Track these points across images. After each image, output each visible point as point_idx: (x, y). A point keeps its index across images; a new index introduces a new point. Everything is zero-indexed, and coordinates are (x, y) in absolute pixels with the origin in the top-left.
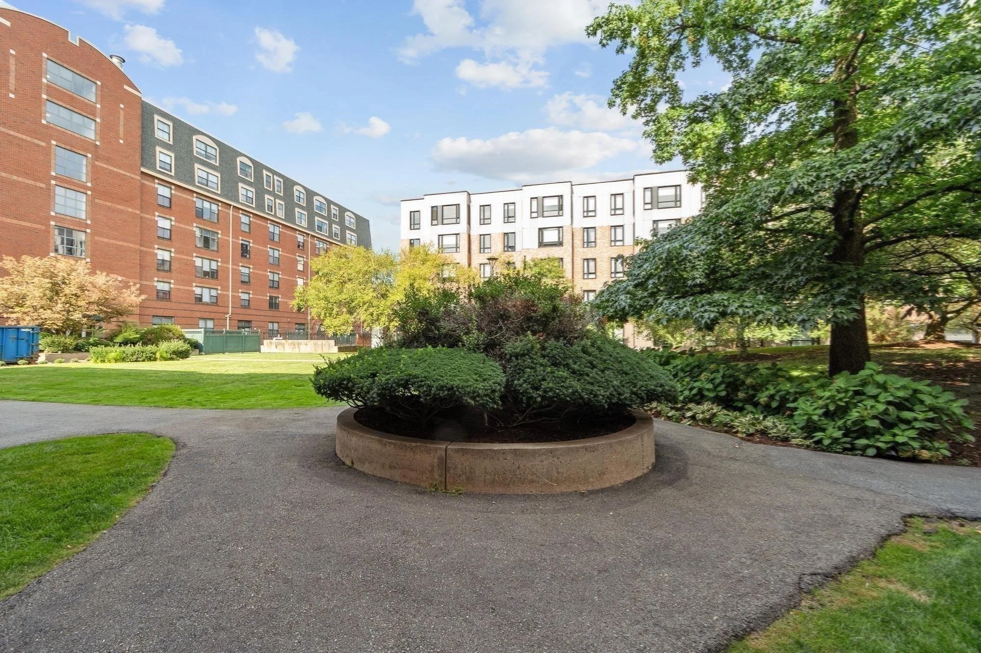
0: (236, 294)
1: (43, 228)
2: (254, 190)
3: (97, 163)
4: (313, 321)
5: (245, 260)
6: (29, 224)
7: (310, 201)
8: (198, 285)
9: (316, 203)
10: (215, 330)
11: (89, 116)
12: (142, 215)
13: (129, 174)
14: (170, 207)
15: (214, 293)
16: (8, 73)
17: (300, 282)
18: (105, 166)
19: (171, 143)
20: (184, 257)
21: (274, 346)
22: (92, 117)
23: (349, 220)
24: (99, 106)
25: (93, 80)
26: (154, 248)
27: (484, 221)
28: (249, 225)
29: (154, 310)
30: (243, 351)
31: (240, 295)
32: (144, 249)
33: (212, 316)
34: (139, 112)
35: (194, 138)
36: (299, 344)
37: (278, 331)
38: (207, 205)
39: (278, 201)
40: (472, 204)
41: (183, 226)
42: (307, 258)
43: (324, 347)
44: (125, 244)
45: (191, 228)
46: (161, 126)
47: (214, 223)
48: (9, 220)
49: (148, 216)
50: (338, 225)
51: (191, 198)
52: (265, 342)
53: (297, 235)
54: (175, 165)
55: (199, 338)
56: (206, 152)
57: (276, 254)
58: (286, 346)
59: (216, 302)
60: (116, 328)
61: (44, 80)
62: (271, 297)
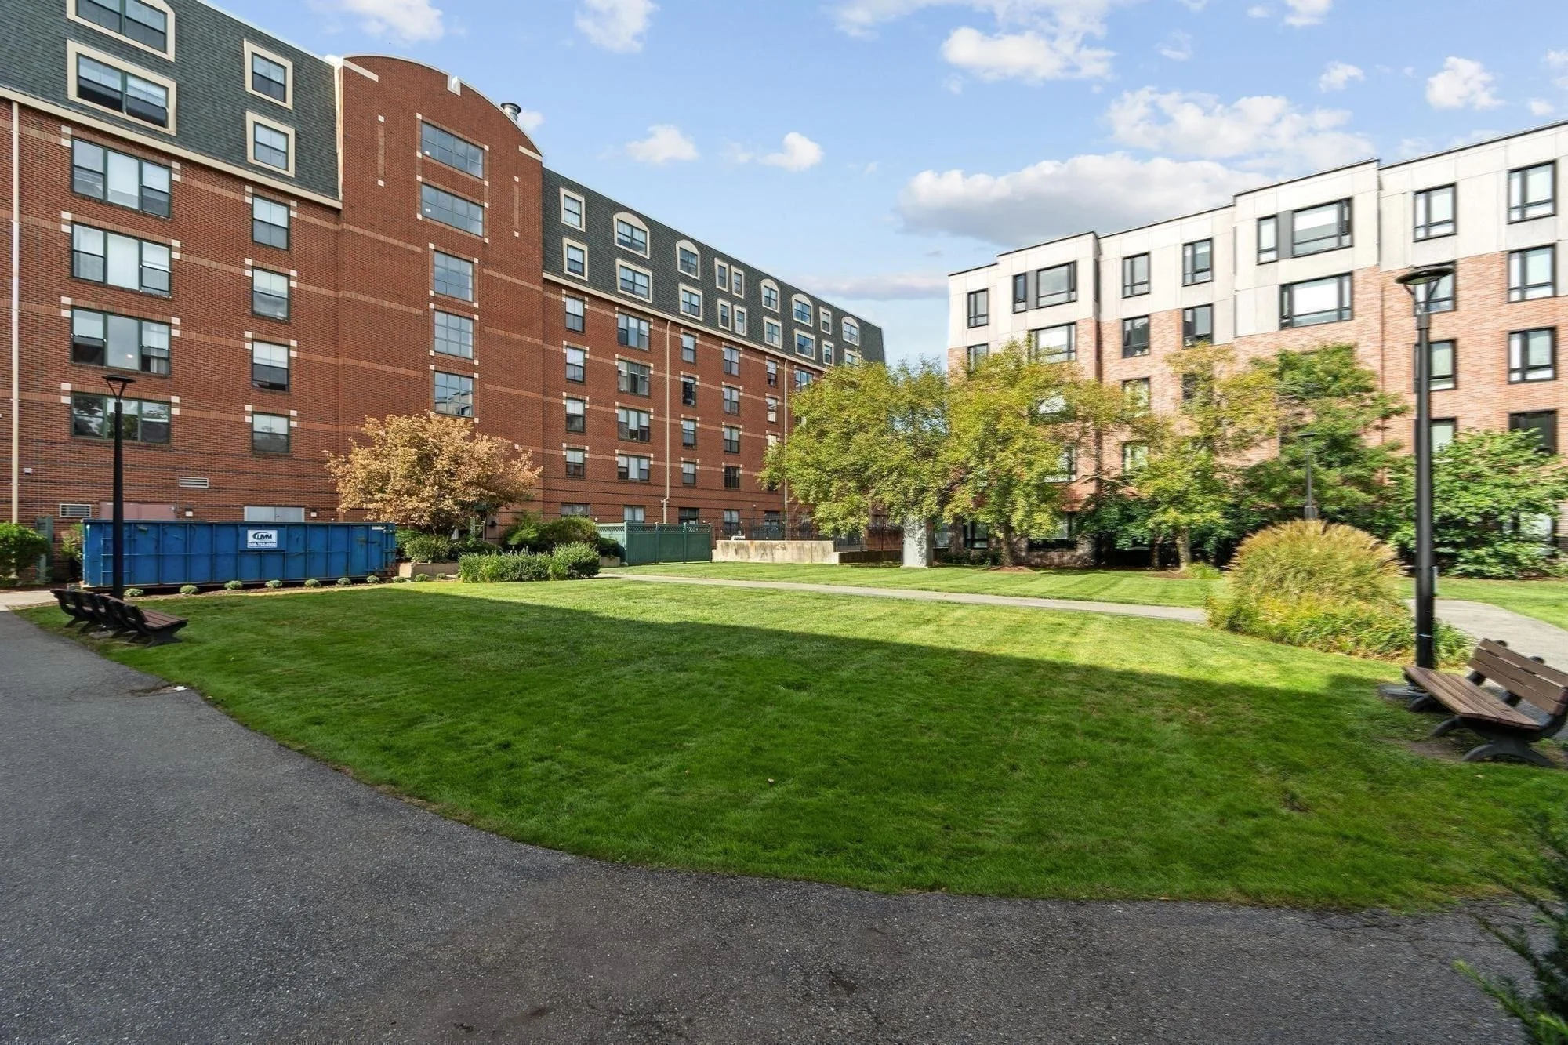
0: (676, 465)
1: (420, 374)
2: (700, 293)
3: (485, 271)
4: (796, 507)
5: (688, 409)
6: (403, 371)
7: (786, 304)
8: (623, 452)
9: (796, 306)
10: (646, 524)
11: (475, 200)
12: (545, 346)
13: (526, 284)
14: (583, 332)
15: (644, 464)
16: (376, 148)
17: (772, 440)
18: (496, 274)
19: (583, 229)
20: (603, 409)
21: (732, 552)
22: (478, 202)
23: (850, 332)
24: (486, 183)
25: (479, 144)
26: (562, 398)
27: (1132, 288)
28: (694, 351)
29: (564, 494)
30: (685, 560)
31: (682, 466)
32: (548, 399)
33: (642, 501)
34: (539, 185)
35: (615, 218)
36: (773, 547)
37: (738, 524)
38: (633, 323)
39: (737, 308)
40: (1103, 259)
41: (601, 360)
42: (783, 401)
43: (815, 554)
44: (524, 393)
45: (611, 362)
46: (569, 205)
47: (644, 351)
48: (379, 367)
49: (553, 348)
50: (831, 341)
51: (611, 314)
52: (720, 543)
53: (767, 363)
54: (589, 263)
55: (620, 537)
56: (631, 238)
57: (735, 396)
58: (752, 551)
59: (649, 478)
60: (511, 523)
61: (419, 155)
62: (727, 468)
